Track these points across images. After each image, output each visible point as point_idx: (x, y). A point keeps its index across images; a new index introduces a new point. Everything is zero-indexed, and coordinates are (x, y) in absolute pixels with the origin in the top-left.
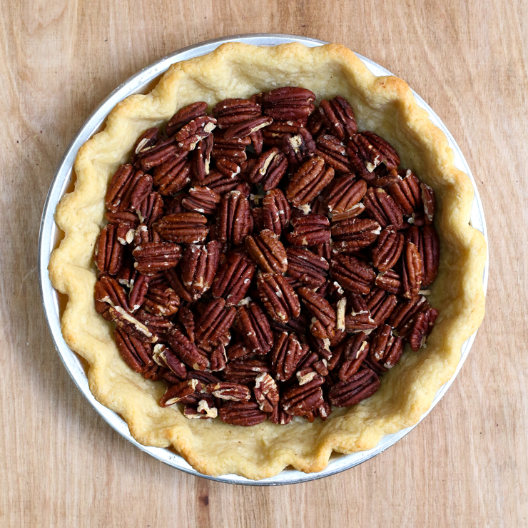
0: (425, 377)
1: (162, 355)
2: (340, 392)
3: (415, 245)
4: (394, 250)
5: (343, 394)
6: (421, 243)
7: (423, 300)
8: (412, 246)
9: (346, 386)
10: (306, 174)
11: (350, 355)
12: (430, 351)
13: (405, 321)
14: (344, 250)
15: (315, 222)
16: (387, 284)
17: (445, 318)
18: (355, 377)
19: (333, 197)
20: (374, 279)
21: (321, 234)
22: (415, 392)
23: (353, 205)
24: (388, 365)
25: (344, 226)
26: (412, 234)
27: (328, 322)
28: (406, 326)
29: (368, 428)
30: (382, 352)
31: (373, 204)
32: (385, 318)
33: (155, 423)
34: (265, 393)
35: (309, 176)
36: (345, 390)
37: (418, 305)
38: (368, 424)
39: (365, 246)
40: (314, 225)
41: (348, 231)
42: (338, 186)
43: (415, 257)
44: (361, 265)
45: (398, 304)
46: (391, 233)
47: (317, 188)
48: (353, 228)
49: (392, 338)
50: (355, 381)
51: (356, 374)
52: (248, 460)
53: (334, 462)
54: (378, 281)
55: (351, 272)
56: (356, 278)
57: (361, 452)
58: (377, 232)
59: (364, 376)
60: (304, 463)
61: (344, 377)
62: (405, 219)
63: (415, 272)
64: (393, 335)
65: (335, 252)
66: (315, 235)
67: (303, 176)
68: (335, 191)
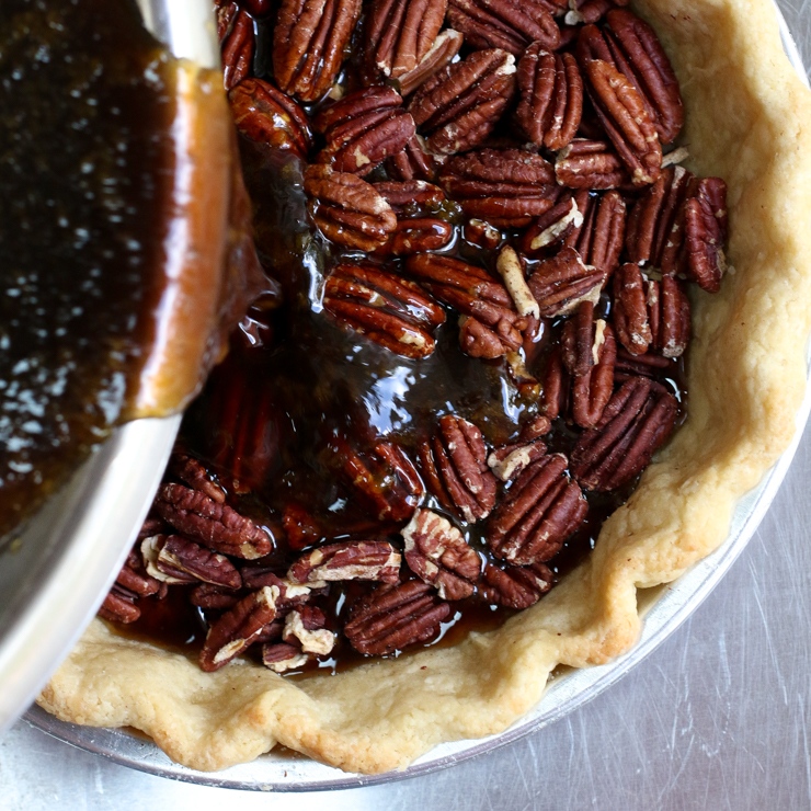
0: (764, 329)
1: (163, 554)
2: (594, 456)
3: (606, 61)
4: (563, 91)
5: (603, 457)
6: (616, 51)
7: (680, 172)
8: (600, 67)
9: (599, 436)
10: (299, 17)
11: (578, 361)
12: (747, 272)
13: (661, 234)
14: (458, 145)
15: (368, 106)
16: (584, 173)
17: (747, 184)
18: (611, 407)
19: (380, 42)
20: (553, 174)
21: (390, 127)
22: (756, 370)
23: (432, 40)
24: (673, 348)
25: (431, 92)
26: (588, 43)
27: (495, 314)
28: (670, 245)
29: (690, 501)
30: (645, 326)
31: (474, 17)
32: (616, 250)
33: (215, 711)
34: (436, 556)
35: (306, 18)
36: (602, 447)
37: (675, 186)
38: (687, 491)
39: (498, 111)
40: (368, 112)
41: (446, 99)
42: (379, 14)
43: (617, 86)
44: (508, 158)
45: (629, 209)
46: (542, 58)
47: (337, 37)
48: (453, 86)
49: (652, 284)
50: (615, 418)
51: (612, 400)
52: (459, 696)
53: (651, 612)
54: (563, 173)
55: (495, 182)
56: (511, 189)
57: (702, 563)
58: (509, 68)
59: (632, 397)
60: (586, 643)
61: (590, 419)
62: (560, 20)
63: (633, 117)
64: (650, 279)
65: (440, 159)
66: (379, 135)
67: (294, 25)
68: (379, 27)
